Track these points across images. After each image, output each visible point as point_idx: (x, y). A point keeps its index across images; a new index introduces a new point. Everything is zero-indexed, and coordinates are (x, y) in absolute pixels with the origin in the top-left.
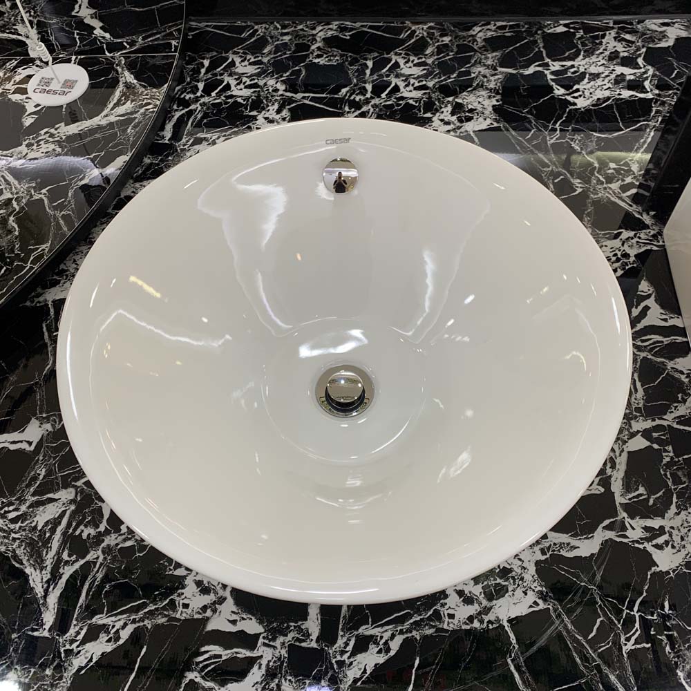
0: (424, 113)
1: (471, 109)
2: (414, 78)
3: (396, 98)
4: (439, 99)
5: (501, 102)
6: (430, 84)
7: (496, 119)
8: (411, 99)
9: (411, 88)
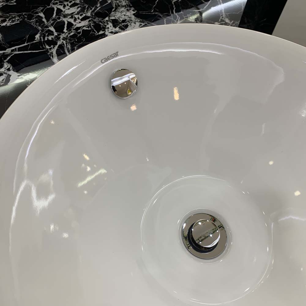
0: (98, 32)
1: (123, 20)
2: (76, 14)
3: (74, 30)
4: (100, 21)
5: (136, 11)
6: (89, 14)
7: (140, 21)
8: (84, 27)
9: (78, 21)
